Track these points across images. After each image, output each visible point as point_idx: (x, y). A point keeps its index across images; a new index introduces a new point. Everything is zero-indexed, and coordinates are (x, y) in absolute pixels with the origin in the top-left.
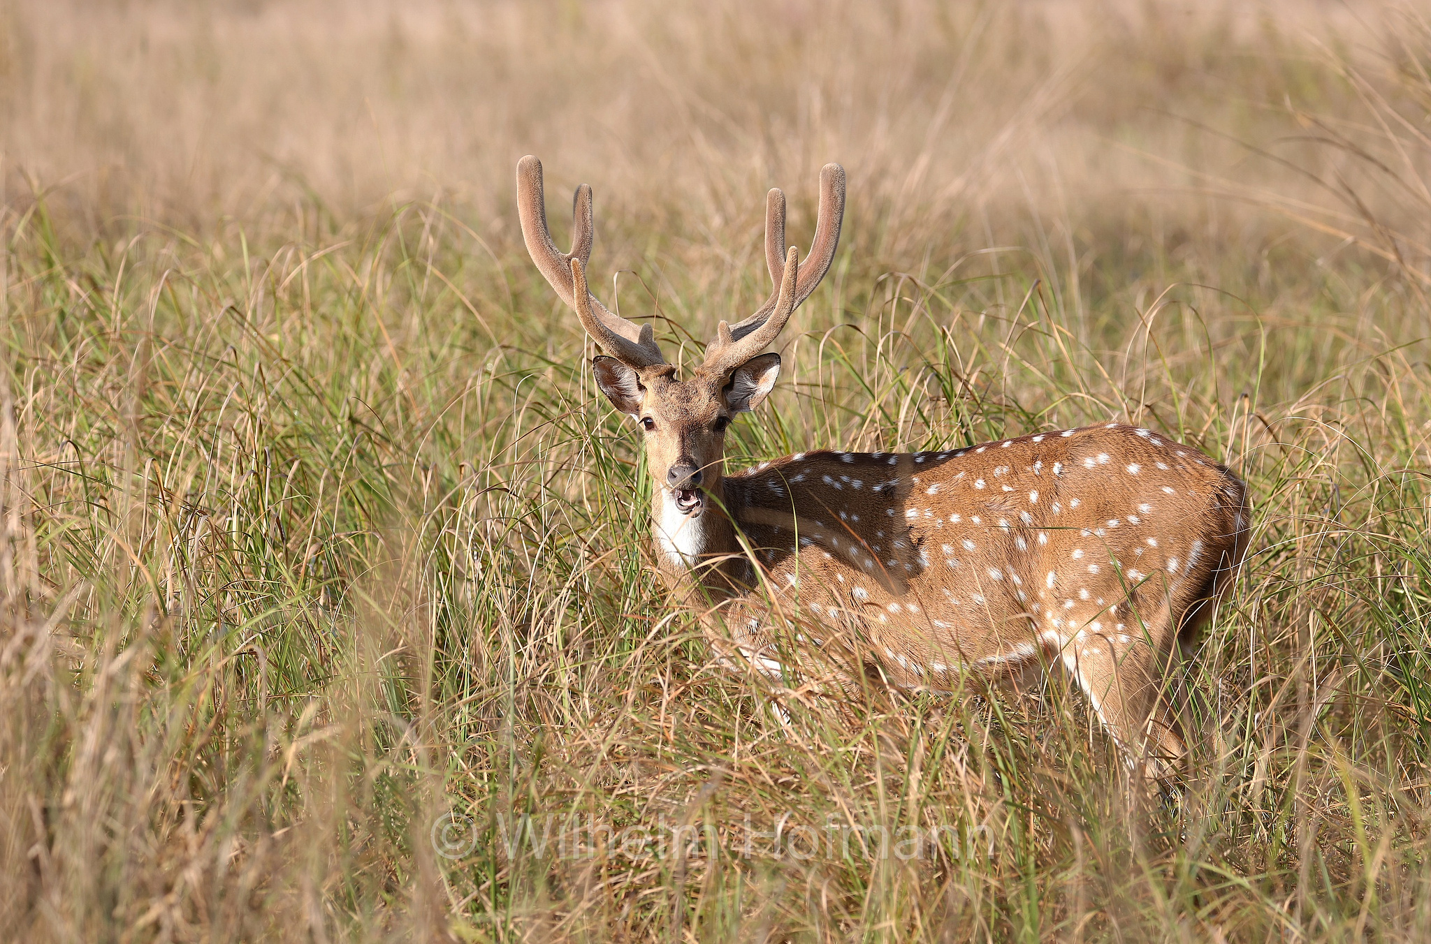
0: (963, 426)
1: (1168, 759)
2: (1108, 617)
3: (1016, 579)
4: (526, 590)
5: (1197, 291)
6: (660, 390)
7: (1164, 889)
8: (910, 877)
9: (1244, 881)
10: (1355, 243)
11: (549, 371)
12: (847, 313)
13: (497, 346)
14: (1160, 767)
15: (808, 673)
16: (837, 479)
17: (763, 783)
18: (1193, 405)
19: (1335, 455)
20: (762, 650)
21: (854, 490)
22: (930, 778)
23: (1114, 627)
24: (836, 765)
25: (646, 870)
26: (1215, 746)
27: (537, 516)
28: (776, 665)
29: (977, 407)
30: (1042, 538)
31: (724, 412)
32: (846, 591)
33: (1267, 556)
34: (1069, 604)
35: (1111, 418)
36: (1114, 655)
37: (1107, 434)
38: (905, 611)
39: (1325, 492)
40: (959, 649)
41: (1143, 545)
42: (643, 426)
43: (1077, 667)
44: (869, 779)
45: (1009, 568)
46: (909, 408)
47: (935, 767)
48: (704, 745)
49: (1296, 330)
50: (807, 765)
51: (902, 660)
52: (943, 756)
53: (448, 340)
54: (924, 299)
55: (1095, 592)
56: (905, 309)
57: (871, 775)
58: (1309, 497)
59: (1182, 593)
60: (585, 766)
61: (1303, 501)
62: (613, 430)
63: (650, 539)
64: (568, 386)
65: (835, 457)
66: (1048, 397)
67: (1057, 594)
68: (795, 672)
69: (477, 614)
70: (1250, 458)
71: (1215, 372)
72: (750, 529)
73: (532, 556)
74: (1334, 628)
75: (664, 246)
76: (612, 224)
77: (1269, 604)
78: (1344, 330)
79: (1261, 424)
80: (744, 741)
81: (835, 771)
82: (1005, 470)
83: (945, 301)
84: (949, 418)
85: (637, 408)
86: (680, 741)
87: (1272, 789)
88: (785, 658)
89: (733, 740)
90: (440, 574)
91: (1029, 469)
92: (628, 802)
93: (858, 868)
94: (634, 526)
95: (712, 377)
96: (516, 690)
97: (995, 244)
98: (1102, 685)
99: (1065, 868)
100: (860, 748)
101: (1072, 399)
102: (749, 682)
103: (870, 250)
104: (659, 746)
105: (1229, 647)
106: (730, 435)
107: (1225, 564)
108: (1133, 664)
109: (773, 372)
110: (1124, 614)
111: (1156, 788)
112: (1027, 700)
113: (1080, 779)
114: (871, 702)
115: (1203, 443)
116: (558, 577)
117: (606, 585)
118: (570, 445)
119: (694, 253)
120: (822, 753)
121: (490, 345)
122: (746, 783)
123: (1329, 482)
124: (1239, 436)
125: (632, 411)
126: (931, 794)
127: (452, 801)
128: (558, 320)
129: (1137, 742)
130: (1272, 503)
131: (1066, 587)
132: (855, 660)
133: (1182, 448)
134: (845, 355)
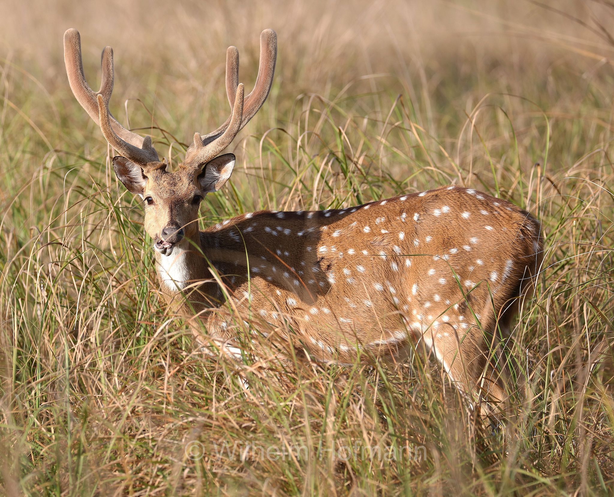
0: (355, 191)
1: (495, 403)
2: (453, 311)
3: (392, 290)
4: (75, 307)
5: (507, 99)
6: (156, 179)
7: (494, 487)
8: (330, 486)
9: (547, 481)
10: (608, 63)
11: (87, 166)
12: (280, 121)
13: (52, 149)
14: (490, 408)
15: (258, 355)
16: (274, 229)
17: (232, 428)
18: (506, 173)
19: (598, 202)
20: (229, 341)
21: (285, 236)
22: (340, 420)
23: (457, 318)
24: (279, 414)
25: (158, 487)
26: (526, 392)
27: (80, 260)
28: (238, 351)
29: (364, 180)
30: (408, 263)
31: (199, 192)
32: (282, 301)
33: (556, 269)
34: (428, 305)
35: (451, 183)
36: (457, 336)
37: (448, 194)
38: (321, 312)
39: (593, 226)
40: (356, 336)
41: (474, 264)
42: (146, 202)
43: (433, 345)
44: (301, 422)
45: (388, 283)
46: (320, 181)
47: (342, 413)
48: (194, 405)
49: (572, 121)
50: (260, 414)
51: (321, 345)
52: (348, 405)
53: (21, 148)
54: (327, 110)
55: (445, 296)
56: (316, 118)
57: (302, 420)
58: (582, 229)
59: (500, 295)
60: (117, 420)
61: (578, 232)
62: (129, 202)
63: (155, 272)
64: (99, 175)
65: (274, 215)
66: (410, 171)
67: (419, 299)
68: (250, 355)
69: (44, 325)
70: (543, 204)
71: (520, 150)
72: (218, 264)
73: (79, 286)
74: (601, 314)
75: (160, 83)
76: (126, 70)
77: (558, 299)
78: (604, 120)
79: (549, 183)
80: (219, 401)
81: (279, 418)
82: (383, 219)
83: (341, 110)
84: (346, 187)
85: (142, 190)
86: (178, 402)
87: (564, 420)
88: (244, 346)
89: (212, 400)
90: (20, 300)
91: (398, 218)
92: (145, 443)
93: (296, 481)
94: (144, 263)
95: (191, 170)
96: (70, 373)
97: (374, 72)
98: (451, 357)
99: (429, 476)
100: (294, 402)
101: (426, 171)
102: (221, 362)
103: (294, 79)
104: (164, 406)
105: (533, 329)
106: (204, 204)
107: (527, 275)
108: (470, 342)
109: (230, 165)
110: (463, 309)
111: (488, 422)
112: (403, 368)
113: (438, 418)
114: (301, 372)
115: (512, 197)
116: (97, 299)
117: (127, 303)
118: (101, 213)
119: (180, 85)
120: (270, 406)
121: (47, 150)
122: (222, 428)
123: (594, 219)
124: (535, 191)
125: (139, 192)
126: (341, 431)
127: (30, 446)
128: (92, 133)
129: (475, 393)
130: (558, 234)
131: (425, 294)
132: (288, 346)
133: (498, 200)
134: (277, 148)
